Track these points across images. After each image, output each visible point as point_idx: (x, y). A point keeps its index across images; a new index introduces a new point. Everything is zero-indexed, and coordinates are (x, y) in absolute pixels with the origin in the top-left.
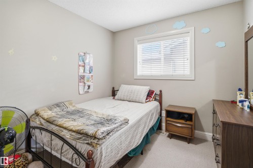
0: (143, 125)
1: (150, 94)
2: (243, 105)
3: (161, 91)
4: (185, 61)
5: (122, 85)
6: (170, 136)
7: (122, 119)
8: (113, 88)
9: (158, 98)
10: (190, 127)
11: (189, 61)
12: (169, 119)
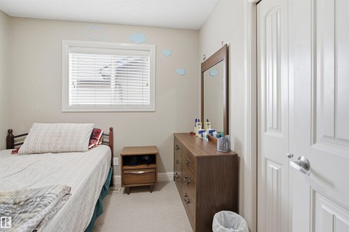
0: (94, 189)
1: (94, 135)
2: (202, 136)
3: (111, 129)
4: (144, 87)
5: (36, 124)
6: (128, 190)
7: (58, 191)
8: (10, 132)
9: (107, 140)
10: (153, 170)
11: (149, 87)
12: (125, 167)
